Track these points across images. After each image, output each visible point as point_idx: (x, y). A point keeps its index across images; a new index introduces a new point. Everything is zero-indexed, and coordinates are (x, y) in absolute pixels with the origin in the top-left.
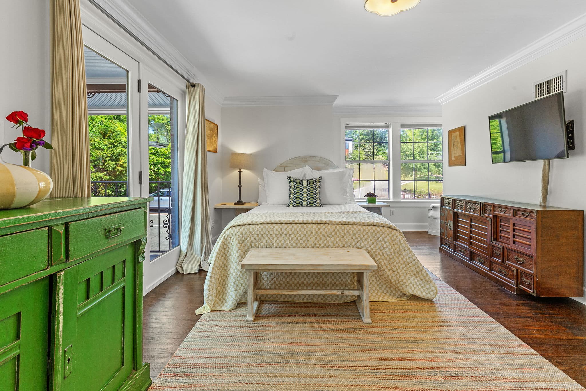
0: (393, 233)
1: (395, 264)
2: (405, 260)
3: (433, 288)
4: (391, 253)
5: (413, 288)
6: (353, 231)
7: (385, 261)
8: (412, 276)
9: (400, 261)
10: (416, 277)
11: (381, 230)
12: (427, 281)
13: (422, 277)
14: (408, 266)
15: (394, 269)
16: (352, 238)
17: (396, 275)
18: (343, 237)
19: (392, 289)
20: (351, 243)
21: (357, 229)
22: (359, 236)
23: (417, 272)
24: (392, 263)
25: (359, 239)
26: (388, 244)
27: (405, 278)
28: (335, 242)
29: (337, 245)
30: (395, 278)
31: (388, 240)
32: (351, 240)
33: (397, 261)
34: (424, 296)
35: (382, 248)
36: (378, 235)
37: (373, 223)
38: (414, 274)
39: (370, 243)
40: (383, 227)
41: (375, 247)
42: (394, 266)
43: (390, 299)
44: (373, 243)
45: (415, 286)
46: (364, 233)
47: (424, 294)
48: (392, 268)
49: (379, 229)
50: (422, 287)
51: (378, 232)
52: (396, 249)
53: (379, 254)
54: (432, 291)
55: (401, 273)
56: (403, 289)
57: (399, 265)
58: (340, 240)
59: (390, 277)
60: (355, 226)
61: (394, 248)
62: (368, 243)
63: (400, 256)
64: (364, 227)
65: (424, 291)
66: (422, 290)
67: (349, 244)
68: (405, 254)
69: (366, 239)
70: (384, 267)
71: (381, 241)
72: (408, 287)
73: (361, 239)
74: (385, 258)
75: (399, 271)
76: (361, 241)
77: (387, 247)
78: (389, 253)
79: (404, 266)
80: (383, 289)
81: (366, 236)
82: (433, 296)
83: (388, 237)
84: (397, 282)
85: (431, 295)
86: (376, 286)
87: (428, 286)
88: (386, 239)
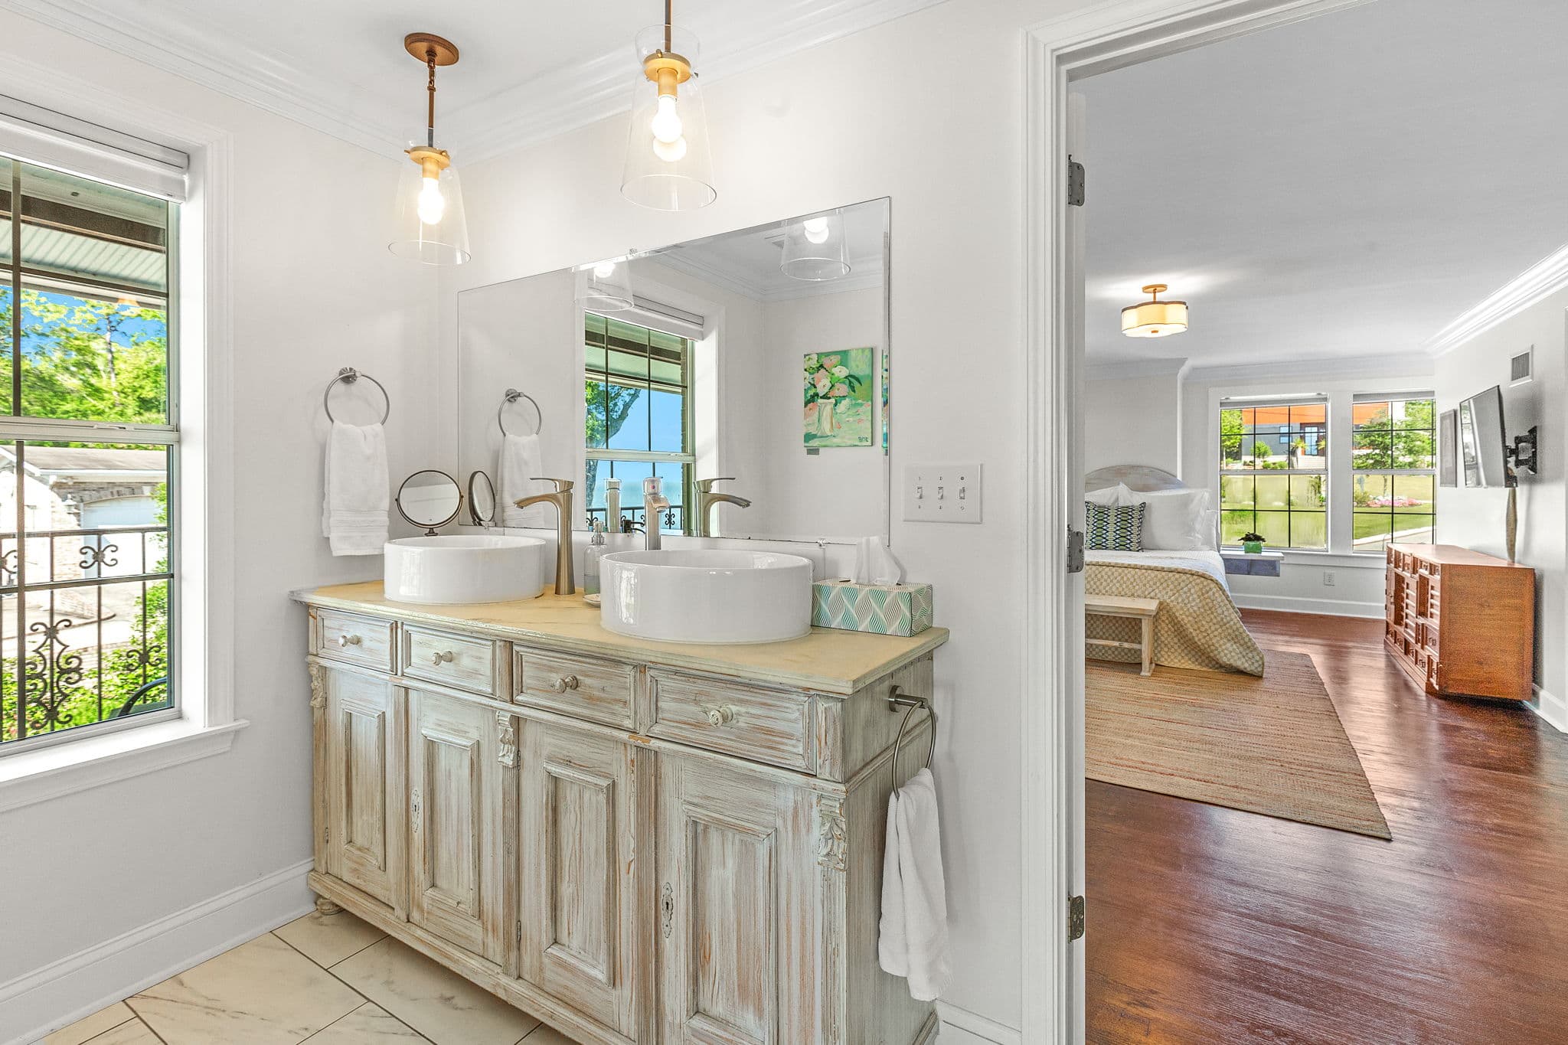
0: (1205, 583)
1: (1204, 623)
2: (1219, 619)
3: (1258, 658)
4: (1199, 608)
5: (1229, 656)
6: (1146, 578)
7: (1190, 618)
8: (1229, 640)
9: (1211, 619)
10: (1235, 643)
11: (1188, 579)
12: (1249, 648)
13: (1242, 642)
14: (1224, 628)
15: (1203, 629)
16: (1145, 585)
17: (1205, 637)
18: (1132, 583)
19: (1203, 658)
20: (1143, 592)
21: (1153, 575)
22: (1155, 584)
23: (1236, 636)
24: (1200, 621)
25: (1154, 587)
26: (1195, 596)
27: (1218, 642)
28: (1121, 589)
29: (1123, 593)
30: (1203, 641)
31: (1196, 592)
32: (1143, 588)
33: (1208, 619)
34: (1245, 668)
35: (1186, 601)
36: (1182, 585)
37: (1177, 569)
38: (1233, 639)
39: (1170, 593)
40: (1193, 575)
41: (1177, 599)
42: (1203, 625)
43: (1192, 666)
44: (1174, 594)
45: (1233, 654)
46: (1162, 580)
47: (1246, 665)
48: (1199, 628)
49: (1184, 577)
50: (1244, 657)
51: (1183, 581)
52: (1207, 604)
53: (1182, 609)
54: (1257, 661)
55: (1212, 636)
56: (1215, 656)
57: (1211, 624)
58: (1127, 587)
59: (1196, 639)
60: (1150, 571)
61: (1204, 603)
62: (1167, 593)
63: (1212, 613)
64: (1164, 574)
65: (1246, 661)
66: (1244, 660)
67: (1139, 592)
68: (1220, 611)
69: (1164, 589)
70: (1188, 625)
71: (1185, 593)
72: (1222, 654)
73: (1158, 587)
74: (1190, 615)
75: (1209, 632)
76: (1157, 591)
77: (1194, 600)
78: (1195, 608)
79: (1217, 626)
80: (1190, 656)
81: (1165, 585)
82: (1260, 669)
83: (1197, 588)
84: (1206, 646)
85: (1256, 668)
86: (1179, 651)
87: (1250, 655)
88: (1193, 591)
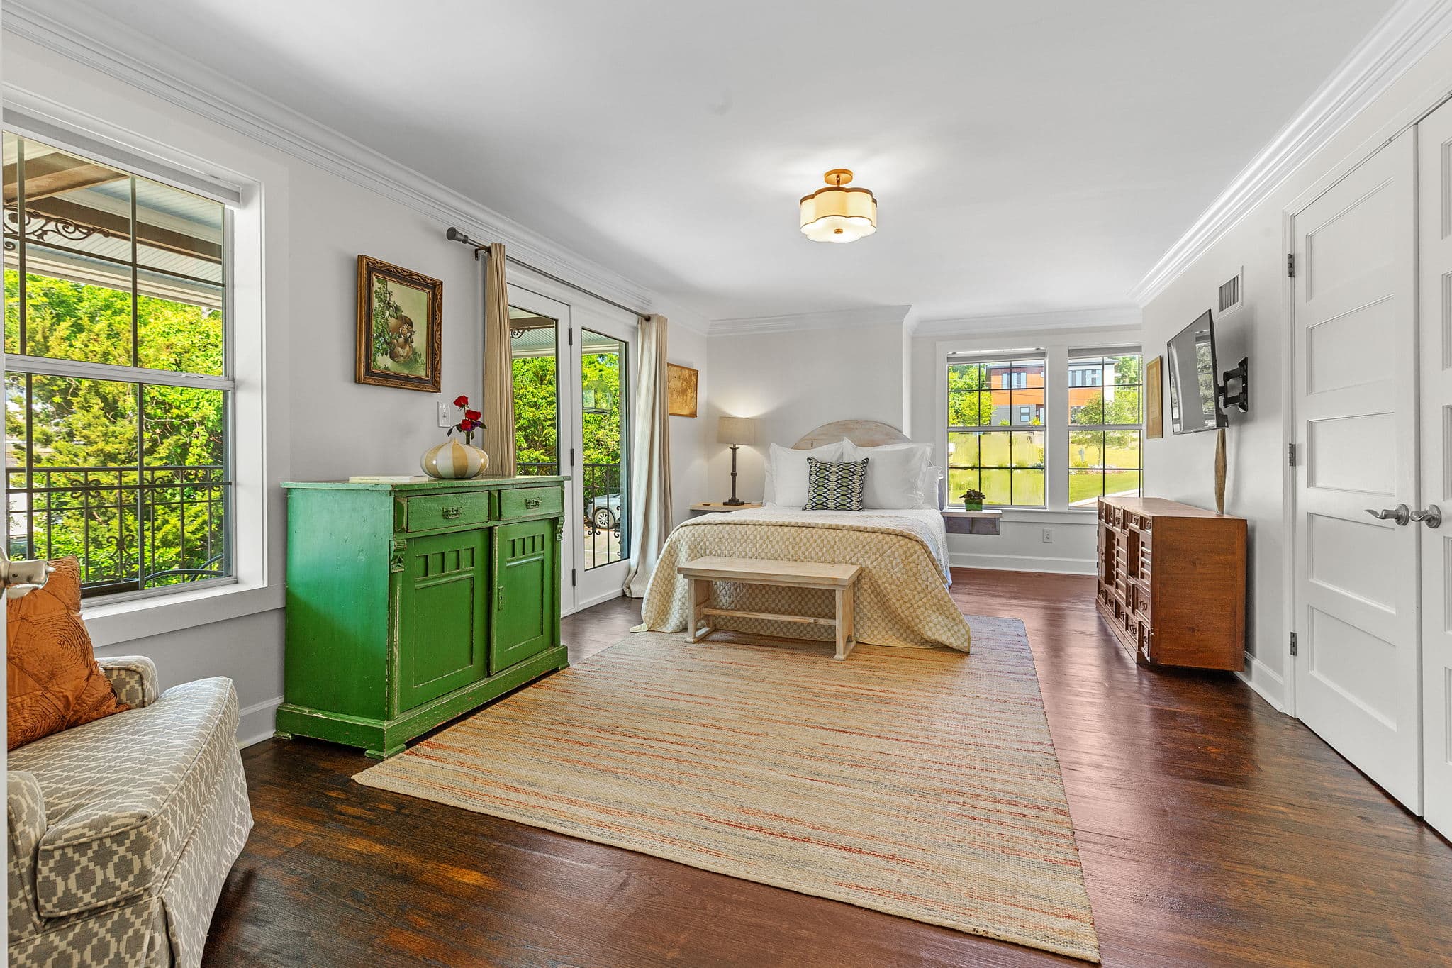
0: (910, 545)
1: (907, 591)
2: (924, 586)
3: (963, 631)
4: (903, 574)
5: (934, 630)
6: (847, 540)
7: (893, 587)
8: (934, 611)
9: (916, 588)
10: (940, 614)
11: (892, 540)
12: (954, 619)
13: (947, 613)
14: (929, 597)
15: (906, 599)
16: (846, 549)
17: (908, 608)
18: (832, 547)
20: (844, 557)
21: (855, 537)
22: (857, 547)
23: (941, 605)
24: (904, 589)
25: (856, 551)
26: (899, 560)
27: (922, 613)
28: (820, 554)
29: (823, 559)
30: (907, 613)
31: (900, 556)
32: (845, 552)
33: (912, 587)
34: (951, 644)
35: (889, 567)
36: (886, 547)
37: (880, 529)
38: (938, 609)
39: (873, 558)
40: (897, 535)
41: (879, 564)
42: (907, 595)
43: (897, 643)
44: (877, 559)
45: (938, 627)
46: (865, 543)
47: (952, 640)
48: (902, 598)
49: (887, 538)
50: (949, 630)
51: (886, 543)
52: (911, 569)
53: (885, 575)
54: (963, 635)
55: (915, 606)
56: (920, 630)
57: (915, 593)
58: (827, 551)
59: (900, 611)
60: (852, 533)
61: (908, 568)
62: (869, 557)
63: (917, 580)
64: (866, 535)
65: (952, 635)
66: (949, 634)
67: (840, 558)
68: (924, 577)
69: (866, 553)
70: (891, 595)
71: (889, 557)
72: (927, 627)
73: (860, 551)
74: (894, 582)
75: (913, 602)
76: (859, 555)
77: (897, 565)
78: (899, 575)
79: (922, 595)
80: (894, 630)
81: (867, 548)
82: (966, 644)
83: (901, 551)
84: (910, 618)
85: (962, 643)
86: (883, 624)
87: (956, 628)
88: (896, 554)
